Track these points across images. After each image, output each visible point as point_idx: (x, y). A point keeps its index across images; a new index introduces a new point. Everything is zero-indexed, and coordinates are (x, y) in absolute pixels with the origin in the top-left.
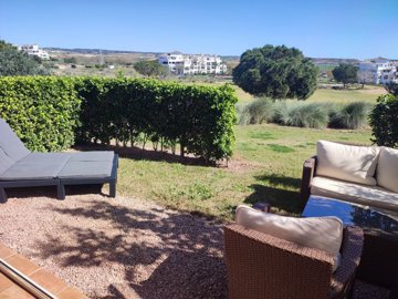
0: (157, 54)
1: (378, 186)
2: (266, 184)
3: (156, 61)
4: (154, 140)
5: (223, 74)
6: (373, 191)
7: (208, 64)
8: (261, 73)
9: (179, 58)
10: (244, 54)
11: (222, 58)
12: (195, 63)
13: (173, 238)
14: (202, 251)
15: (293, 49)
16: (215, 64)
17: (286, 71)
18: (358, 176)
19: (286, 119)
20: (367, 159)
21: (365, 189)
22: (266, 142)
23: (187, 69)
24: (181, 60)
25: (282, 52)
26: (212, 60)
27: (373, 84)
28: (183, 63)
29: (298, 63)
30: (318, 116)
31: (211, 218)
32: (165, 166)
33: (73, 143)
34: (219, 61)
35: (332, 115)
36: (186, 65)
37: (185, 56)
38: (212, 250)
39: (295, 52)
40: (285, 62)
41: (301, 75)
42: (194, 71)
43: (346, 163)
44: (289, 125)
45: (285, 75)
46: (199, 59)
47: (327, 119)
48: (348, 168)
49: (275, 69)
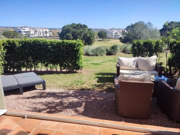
0: (14, 28)
1: (138, 70)
2: (100, 76)
3: (15, 31)
4: (46, 66)
5: (51, 36)
6: (138, 71)
7: (43, 32)
8: (72, 35)
9: (27, 30)
10: (64, 27)
11: (49, 29)
12: (36, 32)
13: (81, 98)
14: (95, 99)
15: (84, 25)
16: (46, 32)
17: (83, 34)
18: (133, 68)
19: (91, 53)
20: (134, 61)
21: (136, 71)
22: (89, 62)
23: (32, 34)
24: (29, 30)
25: (79, 26)
26: (44, 30)
27: (112, 38)
28: (30, 32)
29: (87, 31)
30: (102, 51)
31: (89, 89)
32: (57, 76)
33: (3, 72)
34: (48, 31)
35: (107, 50)
36: (31, 33)
37: (30, 28)
38: (98, 98)
39: (85, 26)
40: (81, 31)
41: (88, 36)
42: (36, 35)
43: (129, 63)
44: (92, 55)
45: (82, 36)
46: (38, 30)
47: (105, 52)
48: (130, 65)
49: (78, 33)
